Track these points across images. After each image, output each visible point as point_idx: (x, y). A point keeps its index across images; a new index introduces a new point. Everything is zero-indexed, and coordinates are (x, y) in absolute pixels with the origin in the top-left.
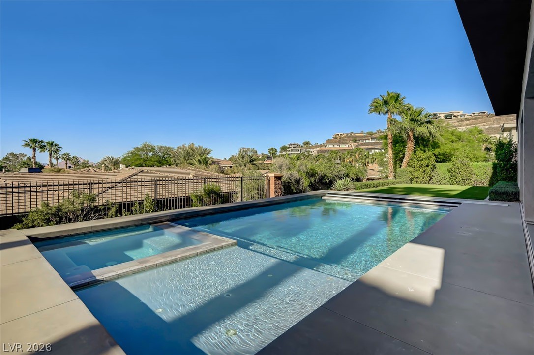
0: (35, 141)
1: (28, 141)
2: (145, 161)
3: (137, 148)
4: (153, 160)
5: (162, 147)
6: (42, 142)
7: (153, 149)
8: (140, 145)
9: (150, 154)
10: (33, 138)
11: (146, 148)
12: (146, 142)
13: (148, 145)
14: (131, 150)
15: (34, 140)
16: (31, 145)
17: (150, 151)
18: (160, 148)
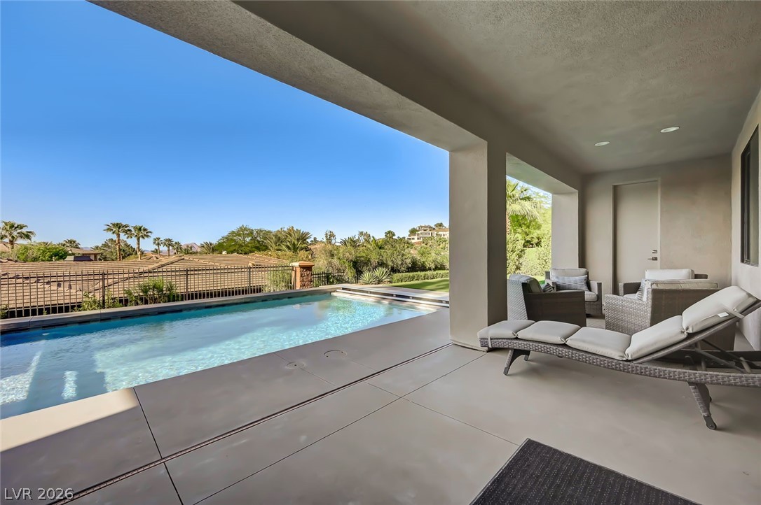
0: (118, 226)
1: (111, 225)
2: (241, 246)
3: (233, 233)
4: (250, 245)
5: (261, 231)
6: (126, 226)
7: (251, 233)
8: (235, 228)
9: (248, 239)
10: (116, 222)
11: (243, 231)
12: (243, 226)
13: (245, 229)
14: (226, 234)
15: (117, 224)
16: (114, 230)
17: (248, 235)
18: (259, 232)
